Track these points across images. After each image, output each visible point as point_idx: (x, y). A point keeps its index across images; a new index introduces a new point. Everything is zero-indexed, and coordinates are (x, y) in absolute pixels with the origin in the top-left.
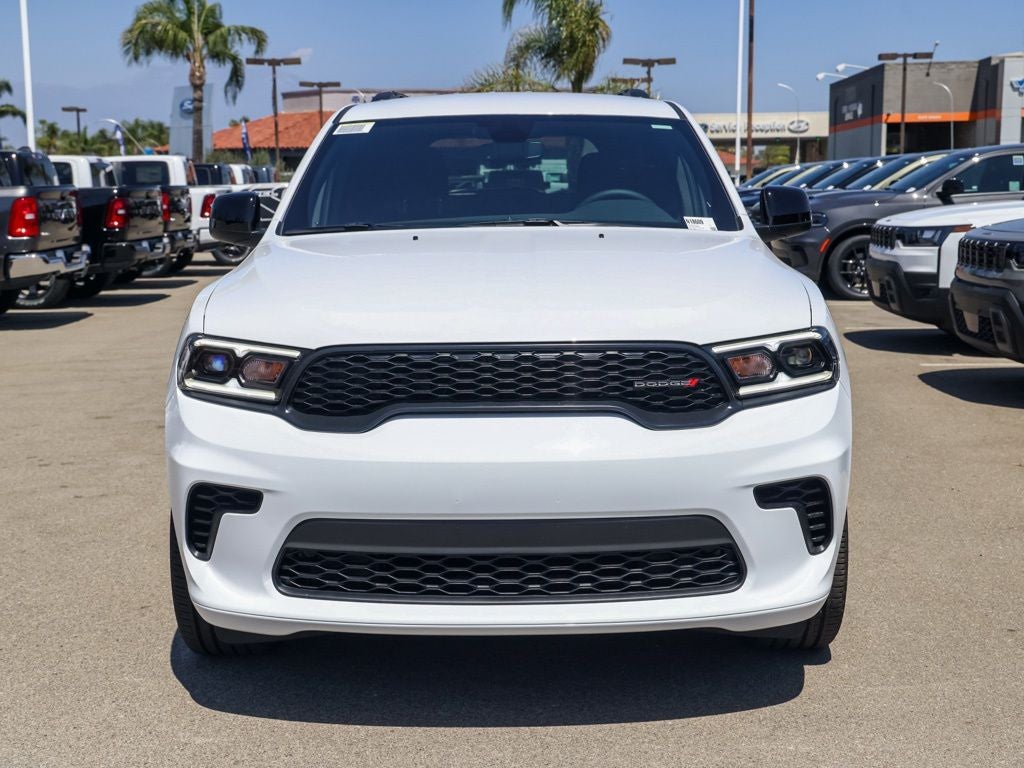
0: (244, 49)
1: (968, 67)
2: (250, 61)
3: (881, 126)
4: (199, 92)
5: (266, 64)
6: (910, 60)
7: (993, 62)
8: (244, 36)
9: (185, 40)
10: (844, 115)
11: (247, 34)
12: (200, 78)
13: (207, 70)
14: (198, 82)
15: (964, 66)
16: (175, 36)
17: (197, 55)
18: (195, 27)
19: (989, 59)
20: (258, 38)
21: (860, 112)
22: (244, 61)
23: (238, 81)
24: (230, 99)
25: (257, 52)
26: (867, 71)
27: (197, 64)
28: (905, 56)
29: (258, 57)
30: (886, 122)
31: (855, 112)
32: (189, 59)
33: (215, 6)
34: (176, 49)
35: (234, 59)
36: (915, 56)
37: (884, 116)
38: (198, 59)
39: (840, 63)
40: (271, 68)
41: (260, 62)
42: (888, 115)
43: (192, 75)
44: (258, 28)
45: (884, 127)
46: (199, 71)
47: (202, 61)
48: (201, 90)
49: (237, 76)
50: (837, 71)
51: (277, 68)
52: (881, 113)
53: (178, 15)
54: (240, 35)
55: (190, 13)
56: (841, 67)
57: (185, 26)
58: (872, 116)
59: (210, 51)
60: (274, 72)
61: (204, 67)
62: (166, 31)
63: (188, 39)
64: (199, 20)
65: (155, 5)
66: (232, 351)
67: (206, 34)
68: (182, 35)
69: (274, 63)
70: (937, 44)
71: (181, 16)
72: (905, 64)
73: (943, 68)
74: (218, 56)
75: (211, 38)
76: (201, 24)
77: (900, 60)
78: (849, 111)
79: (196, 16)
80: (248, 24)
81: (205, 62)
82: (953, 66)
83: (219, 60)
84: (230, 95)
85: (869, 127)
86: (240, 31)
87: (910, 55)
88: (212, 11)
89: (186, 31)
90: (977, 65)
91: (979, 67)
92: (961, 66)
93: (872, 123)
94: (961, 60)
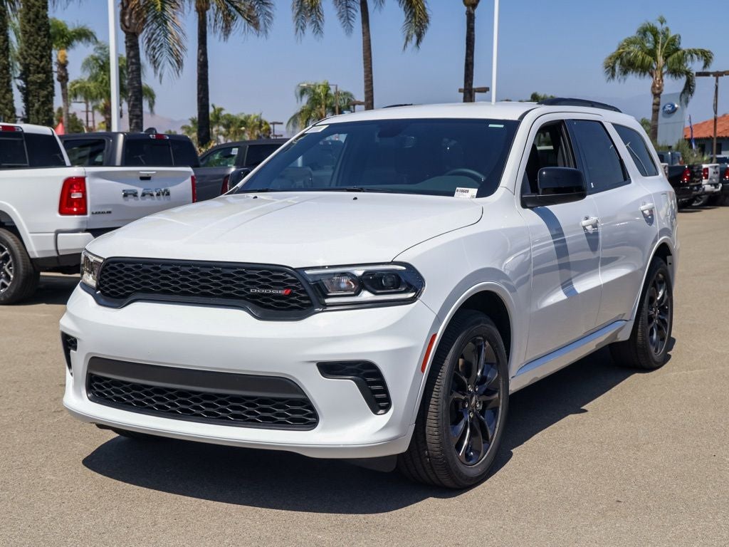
0: (695, 66)
2: (699, 74)
4: (658, 99)
5: (711, 76)
8: (695, 56)
9: (650, 62)
11: (697, 54)
12: (659, 88)
13: (664, 83)
14: (657, 92)
16: (643, 59)
17: (658, 73)
18: (658, 52)
20: (706, 56)
22: (695, 74)
23: (690, 89)
24: (684, 103)
25: (705, 67)
27: (658, 79)
29: (705, 71)
32: (653, 77)
33: (675, 36)
34: (644, 69)
35: (688, 73)
38: (659, 76)
40: (715, 78)
41: (707, 74)
43: (654, 86)
44: (706, 49)
46: (659, 84)
47: (661, 77)
48: (660, 97)
49: (690, 86)
51: (720, 78)
53: (647, 45)
54: (692, 56)
55: (656, 42)
57: (652, 53)
59: (669, 69)
60: (717, 81)
61: (662, 81)
62: (636, 56)
63: (653, 61)
64: (662, 48)
65: (632, 39)
67: (666, 57)
68: (648, 59)
69: (718, 75)
71: (649, 45)
74: (675, 72)
75: (670, 59)
76: (663, 50)
79: (660, 45)
80: (698, 47)
81: (665, 77)
83: (676, 76)
84: (683, 99)
86: (693, 52)
88: (673, 40)
89: (651, 56)
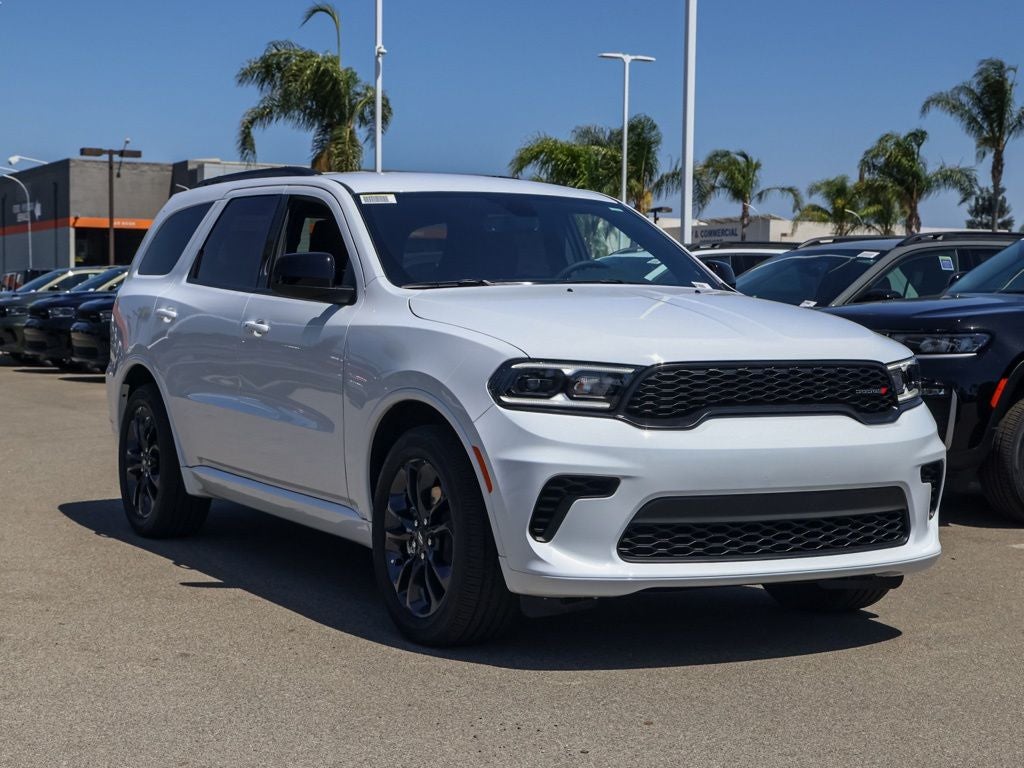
1: (162, 170)
3: (69, 230)
6: (116, 158)
7: (191, 167)
10: (15, 216)
15: (158, 169)
19: (185, 163)
21: (38, 213)
26: (45, 166)
28: (111, 153)
30: (74, 226)
31: (32, 213)
36: (122, 153)
37: (72, 220)
39: (13, 155)
42: (76, 218)
45: (72, 232)
50: (10, 163)
52: (67, 215)
56: (14, 159)
58: (56, 218)
66: (560, 371)
70: (127, 142)
72: (111, 162)
73: (134, 169)
77: (105, 157)
78: (22, 212)
82: (146, 168)
85: (51, 232)
87: (116, 152)
90: (171, 168)
91: (173, 171)
92: (154, 168)
93: (56, 227)
94: (153, 161)
